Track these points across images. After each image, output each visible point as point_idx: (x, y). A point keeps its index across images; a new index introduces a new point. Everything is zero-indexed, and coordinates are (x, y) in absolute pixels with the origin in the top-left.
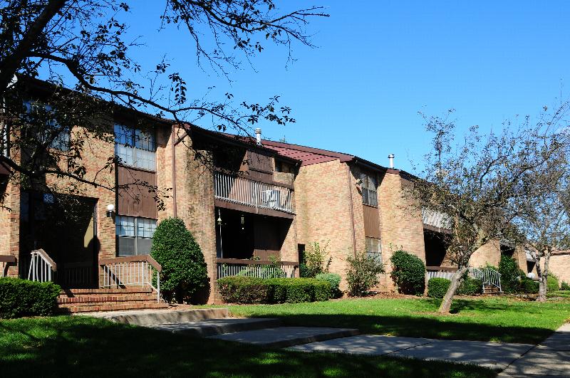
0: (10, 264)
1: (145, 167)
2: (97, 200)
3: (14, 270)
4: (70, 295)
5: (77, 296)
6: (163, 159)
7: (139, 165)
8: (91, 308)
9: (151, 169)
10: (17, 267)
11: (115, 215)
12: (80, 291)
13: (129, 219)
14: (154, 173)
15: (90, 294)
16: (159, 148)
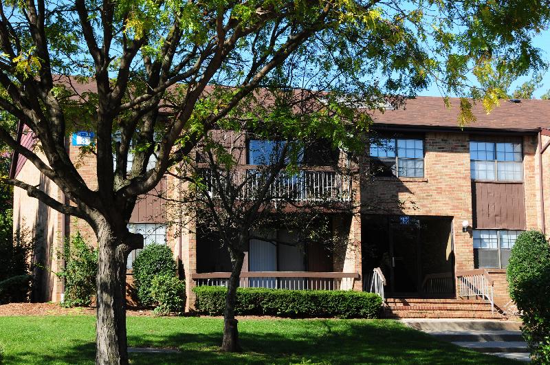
0: (355, 279)
1: (511, 179)
2: (452, 218)
3: (359, 283)
4: (406, 304)
5: (412, 305)
6: (532, 168)
7: (503, 178)
8: (418, 315)
9: (518, 179)
10: (361, 281)
11: (472, 230)
12: (415, 300)
13: (491, 231)
14: (521, 184)
15: (425, 303)
16: (526, 157)
